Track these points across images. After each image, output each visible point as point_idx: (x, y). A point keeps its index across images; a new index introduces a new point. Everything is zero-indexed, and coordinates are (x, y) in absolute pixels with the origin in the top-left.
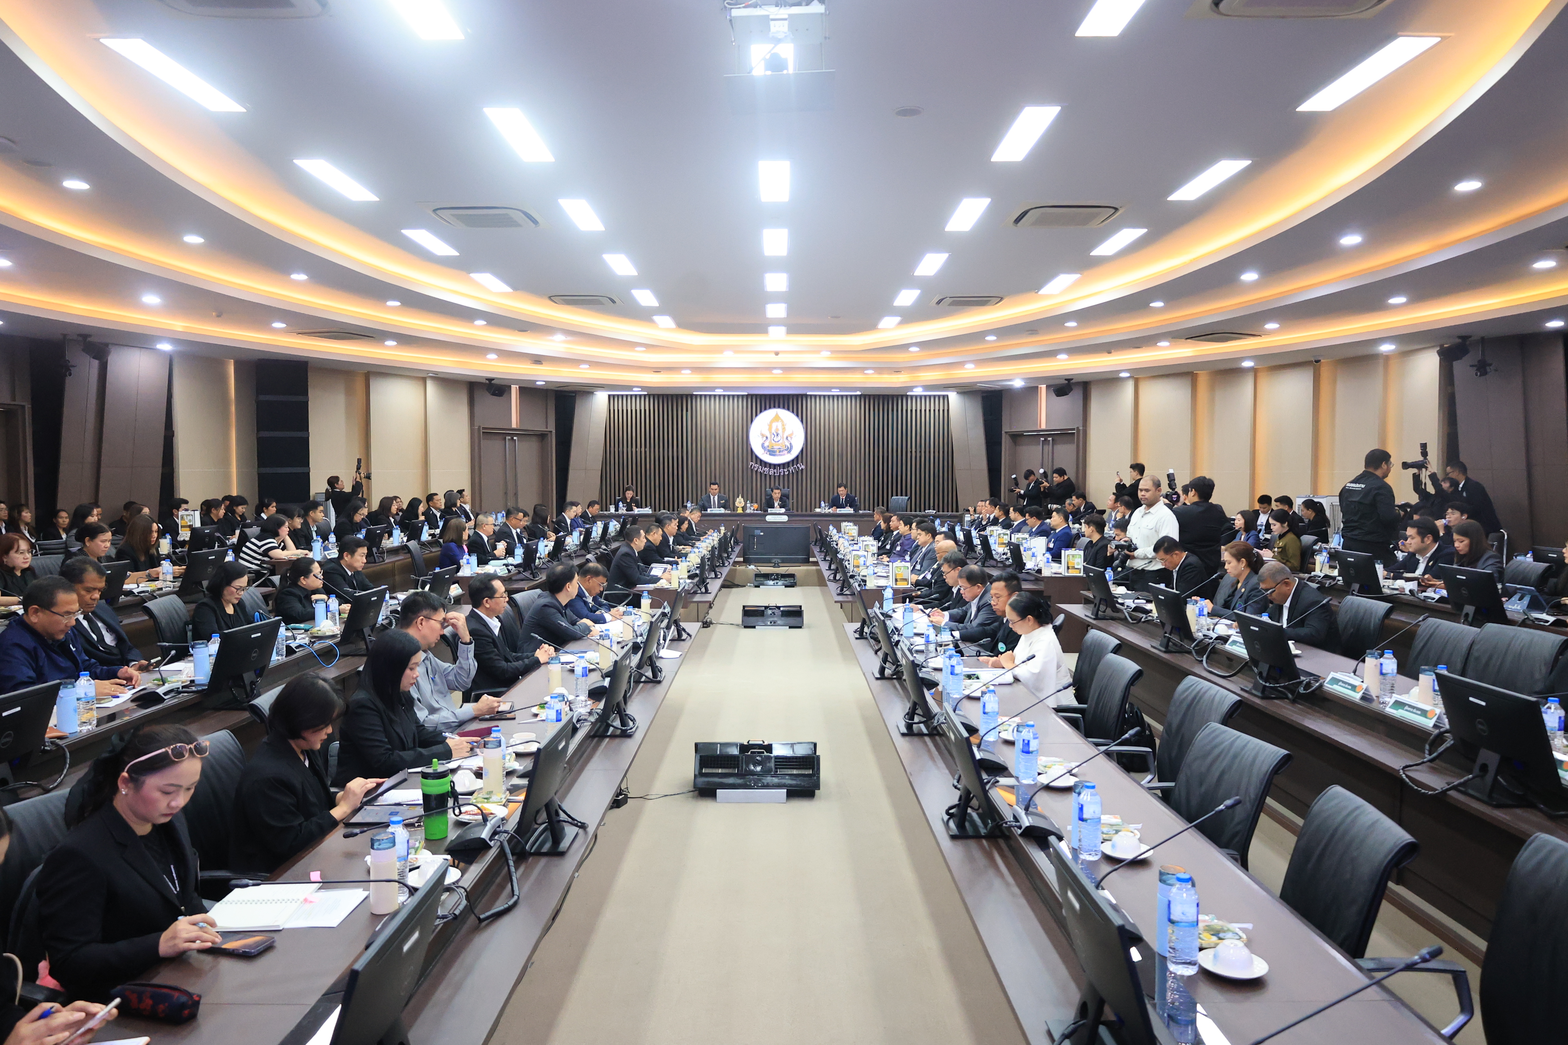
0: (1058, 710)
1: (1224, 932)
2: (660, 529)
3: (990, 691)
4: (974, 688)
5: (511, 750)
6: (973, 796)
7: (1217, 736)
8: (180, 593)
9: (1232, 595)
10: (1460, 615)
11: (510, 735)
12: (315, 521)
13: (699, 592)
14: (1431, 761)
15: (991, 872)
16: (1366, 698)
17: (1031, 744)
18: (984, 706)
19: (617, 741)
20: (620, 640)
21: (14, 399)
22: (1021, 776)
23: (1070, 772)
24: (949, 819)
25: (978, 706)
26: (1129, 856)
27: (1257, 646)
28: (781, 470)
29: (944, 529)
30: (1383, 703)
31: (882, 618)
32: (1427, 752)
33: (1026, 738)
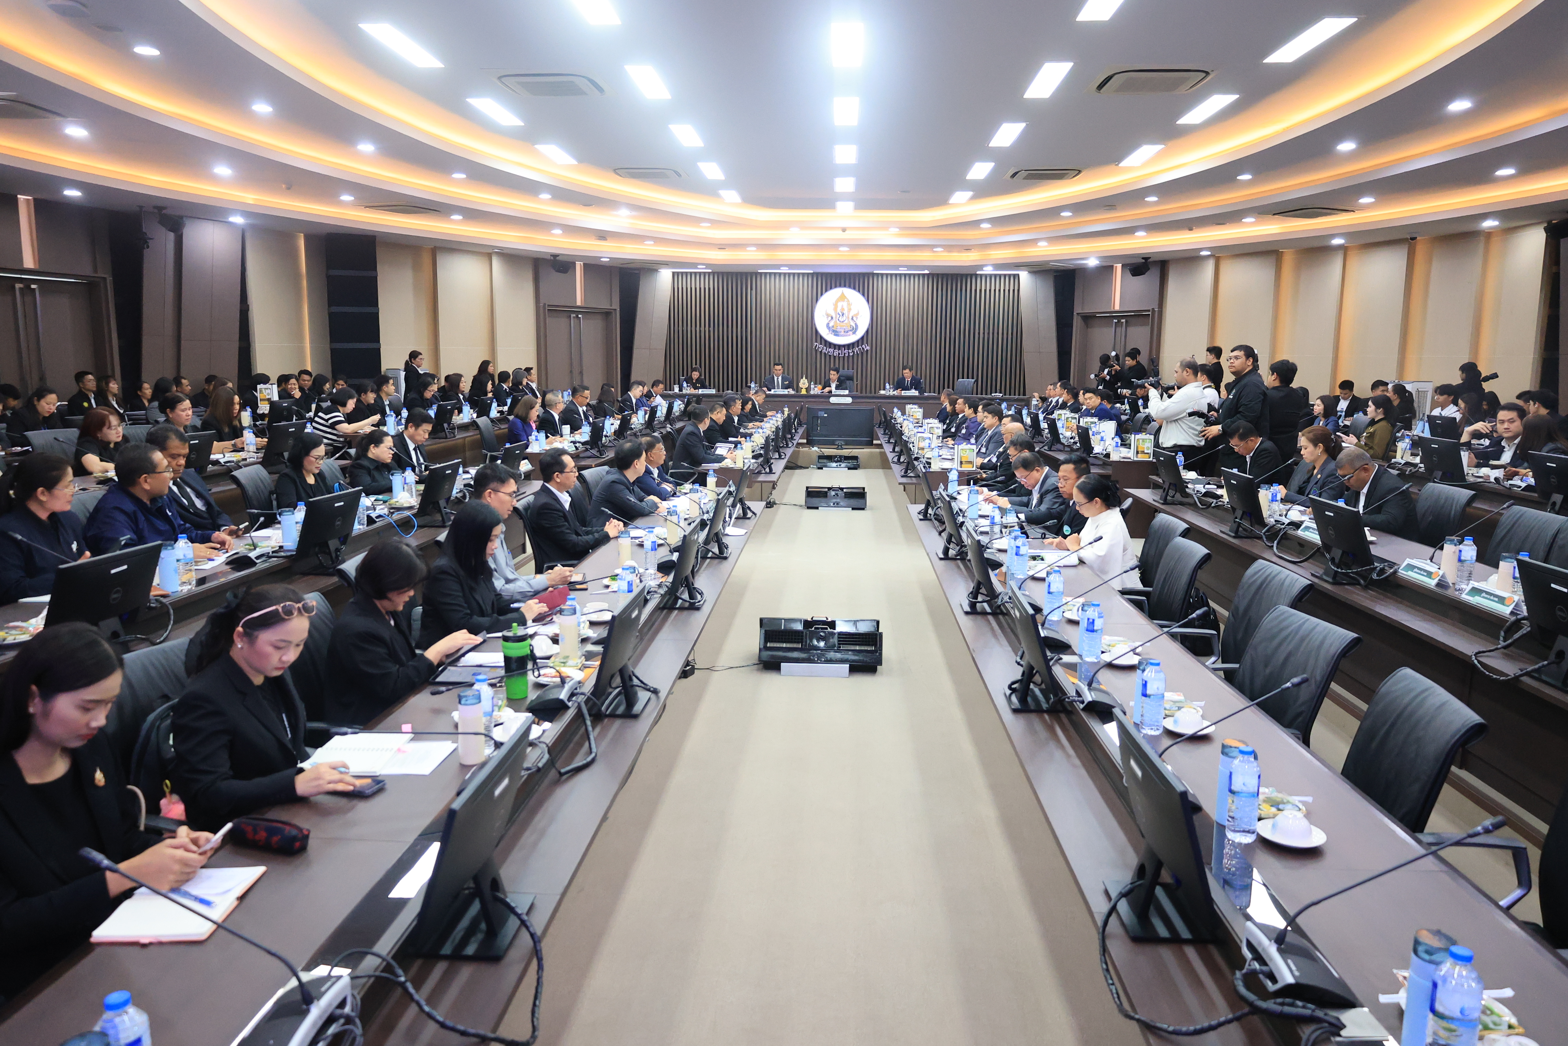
0: (1123, 592)
1: (1284, 803)
2: (724, 409)
3: (1056, 572)
4: (1039, 569)
5: (584, 618)
6: (1037, 672)
7: (1284, 620)
8: (264, 463)
9: (1308, 481)
10: (1547, 504)
11: (583, 605)
12: (388, 395)
13: (763, 472)
14: (1505, 647)
15: (1052, 745)
16: (1441, 584)
17: (1096, 623)
18: (1049, 586)
19: (685, 613)
20: (687, 516)
21: (96, 271)
22: (1084, 654)
23: (1133, 650)
24: (1011, 694)
25: (1042, 587)
26: (1189, 731)
27: (1330, 532)
28: (846, 351)
29: (1010, 413)
30: (1459, 590)
31: (948, 499)
32: (1501, 638)
33: (1091, 617)
